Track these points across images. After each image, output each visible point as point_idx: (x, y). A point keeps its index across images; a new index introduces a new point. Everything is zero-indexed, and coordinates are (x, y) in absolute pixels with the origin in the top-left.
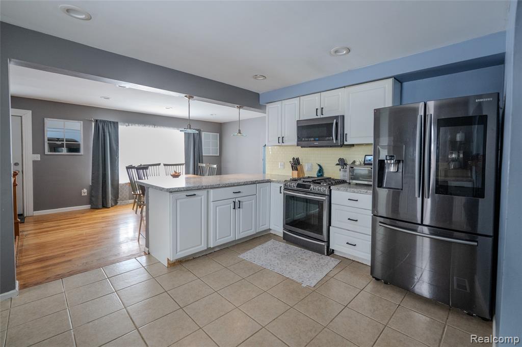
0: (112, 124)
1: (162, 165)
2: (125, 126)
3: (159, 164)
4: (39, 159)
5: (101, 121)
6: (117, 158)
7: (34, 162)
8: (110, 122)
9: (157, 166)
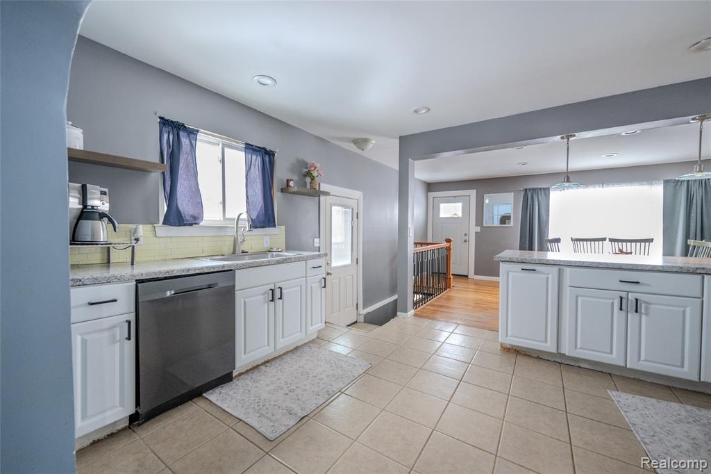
0: (542, 192)
1: (607, 240)
2: (559, 192)
3: (604, 239)
4: (479, 231)
5: (530, 189)
6: (546, 230)
7: (476, 233)
8: (540, 189)
9: (601, 242)
